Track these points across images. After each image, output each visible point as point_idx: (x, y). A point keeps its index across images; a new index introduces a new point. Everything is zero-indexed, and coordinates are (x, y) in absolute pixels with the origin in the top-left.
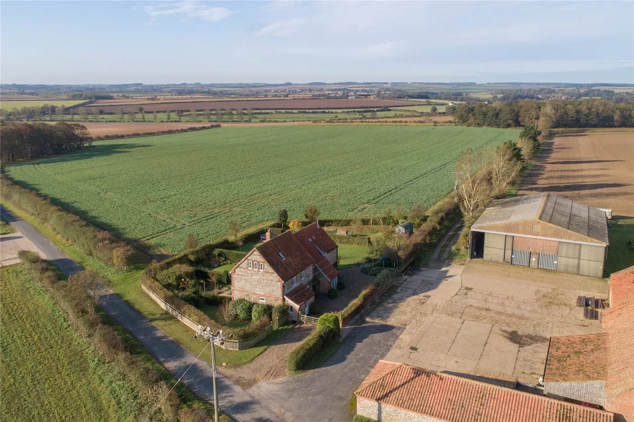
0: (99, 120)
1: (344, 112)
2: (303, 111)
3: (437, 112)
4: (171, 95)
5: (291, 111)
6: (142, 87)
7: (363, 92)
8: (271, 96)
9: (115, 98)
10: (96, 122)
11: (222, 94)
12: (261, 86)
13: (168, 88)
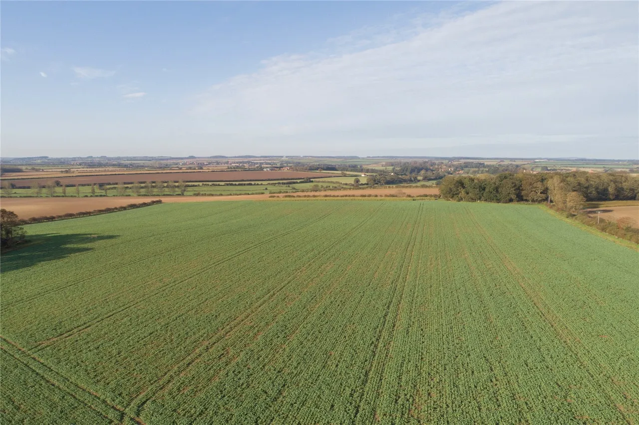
0: (12, 195)
1: (269, 184)
2: (230, 183)
3: (360, 183)
4: (83, 168)
5: (218, 183)
6: (49, 160)
7: (267, 164)
8: (185, 169)
9: (24, 171)
10: (9, 197)
11: (132, 166)
12: (168, 159)
13: (75, 161)
